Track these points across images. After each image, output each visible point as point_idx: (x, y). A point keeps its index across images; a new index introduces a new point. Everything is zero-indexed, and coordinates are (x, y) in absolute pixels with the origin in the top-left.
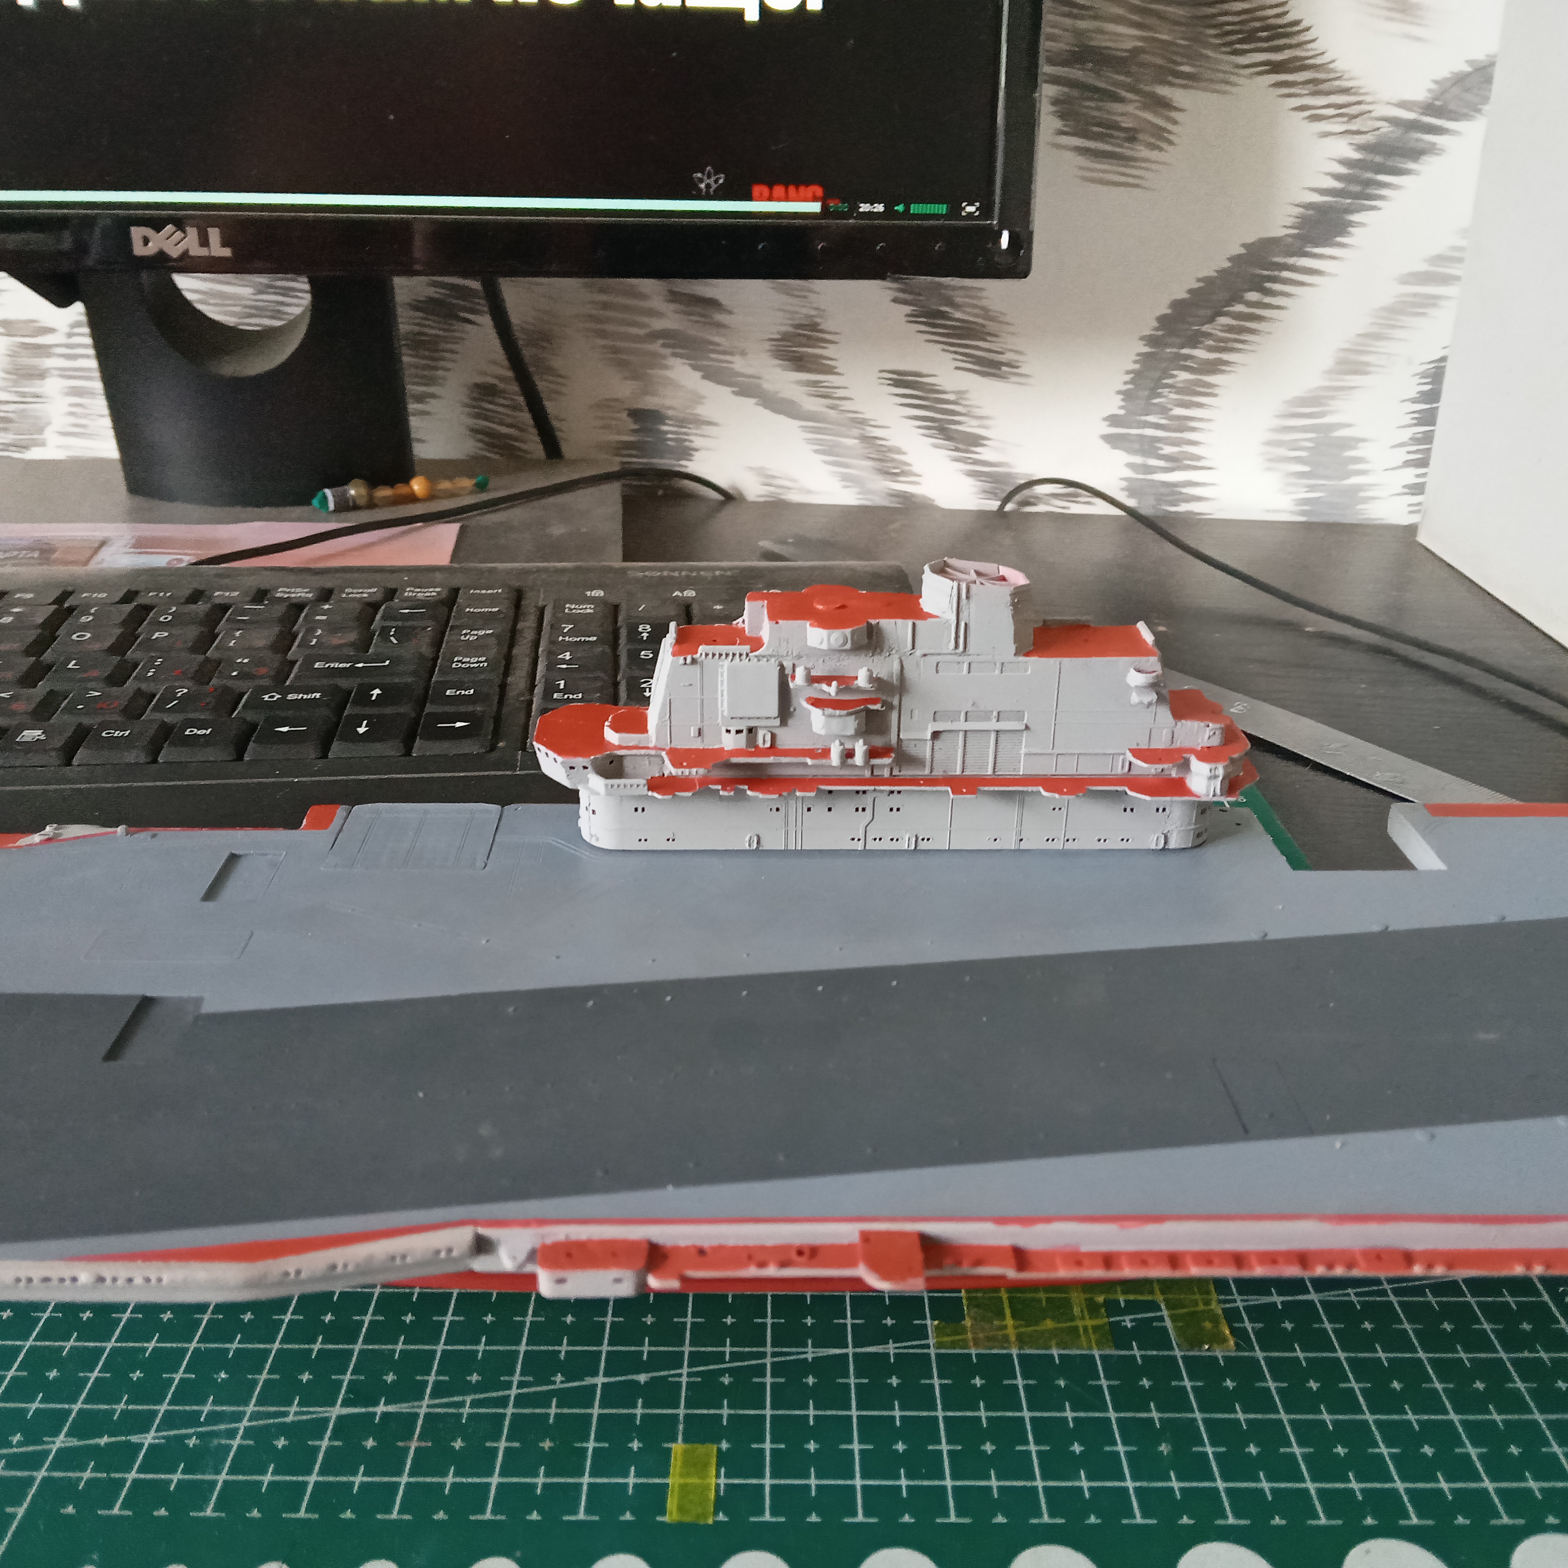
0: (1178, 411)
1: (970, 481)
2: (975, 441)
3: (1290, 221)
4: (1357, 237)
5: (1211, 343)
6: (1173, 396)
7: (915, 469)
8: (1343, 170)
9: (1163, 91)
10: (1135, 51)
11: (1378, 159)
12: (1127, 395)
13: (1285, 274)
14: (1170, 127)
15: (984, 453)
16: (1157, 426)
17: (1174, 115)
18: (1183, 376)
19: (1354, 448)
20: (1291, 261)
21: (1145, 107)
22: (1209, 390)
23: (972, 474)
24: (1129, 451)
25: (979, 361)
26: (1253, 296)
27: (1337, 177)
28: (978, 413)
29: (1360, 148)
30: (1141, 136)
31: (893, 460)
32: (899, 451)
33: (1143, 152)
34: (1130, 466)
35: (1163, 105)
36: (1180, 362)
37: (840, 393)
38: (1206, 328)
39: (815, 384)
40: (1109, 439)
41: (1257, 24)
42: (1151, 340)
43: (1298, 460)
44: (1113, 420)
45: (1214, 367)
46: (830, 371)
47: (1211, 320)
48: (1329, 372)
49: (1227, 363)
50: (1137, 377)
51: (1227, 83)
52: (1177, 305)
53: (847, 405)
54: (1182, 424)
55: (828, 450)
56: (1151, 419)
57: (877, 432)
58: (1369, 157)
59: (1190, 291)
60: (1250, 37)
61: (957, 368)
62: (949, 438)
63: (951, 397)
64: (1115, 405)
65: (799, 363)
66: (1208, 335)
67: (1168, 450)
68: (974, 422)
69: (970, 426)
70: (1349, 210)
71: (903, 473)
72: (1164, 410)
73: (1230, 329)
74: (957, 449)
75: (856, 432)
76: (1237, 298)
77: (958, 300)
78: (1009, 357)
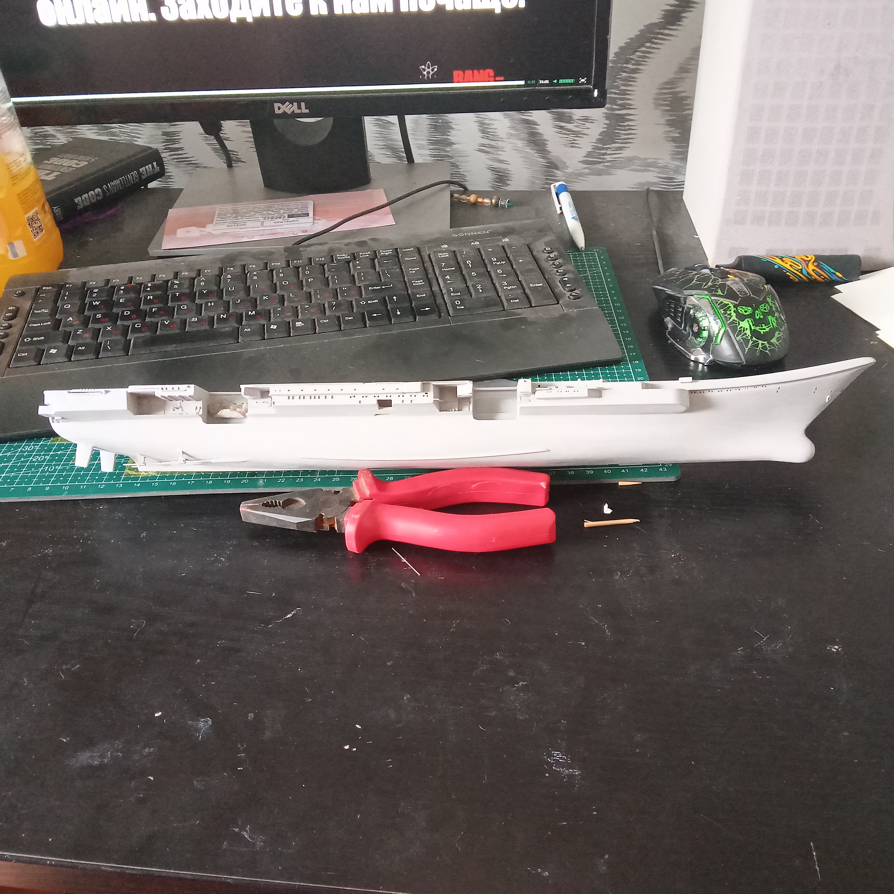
0: (623, 88)
3: (660, 17)
4: (684, 22)
5: (634, 62)
13: (661, 36)
19: (686, 100)
20: (663, 31)
22: (634, 79)
26: (648, 45)
36: (623, 69)
38: (632, 57)
43: (666, 105)
47: (634, 53)
48: (676, 72)
49: (640, 69)
52: (621, 48)
54: (625, 92)
59: (626, 43)
66: (632, 59)
70: (681, 12)
73: (641, 57)
76: (642, 45)
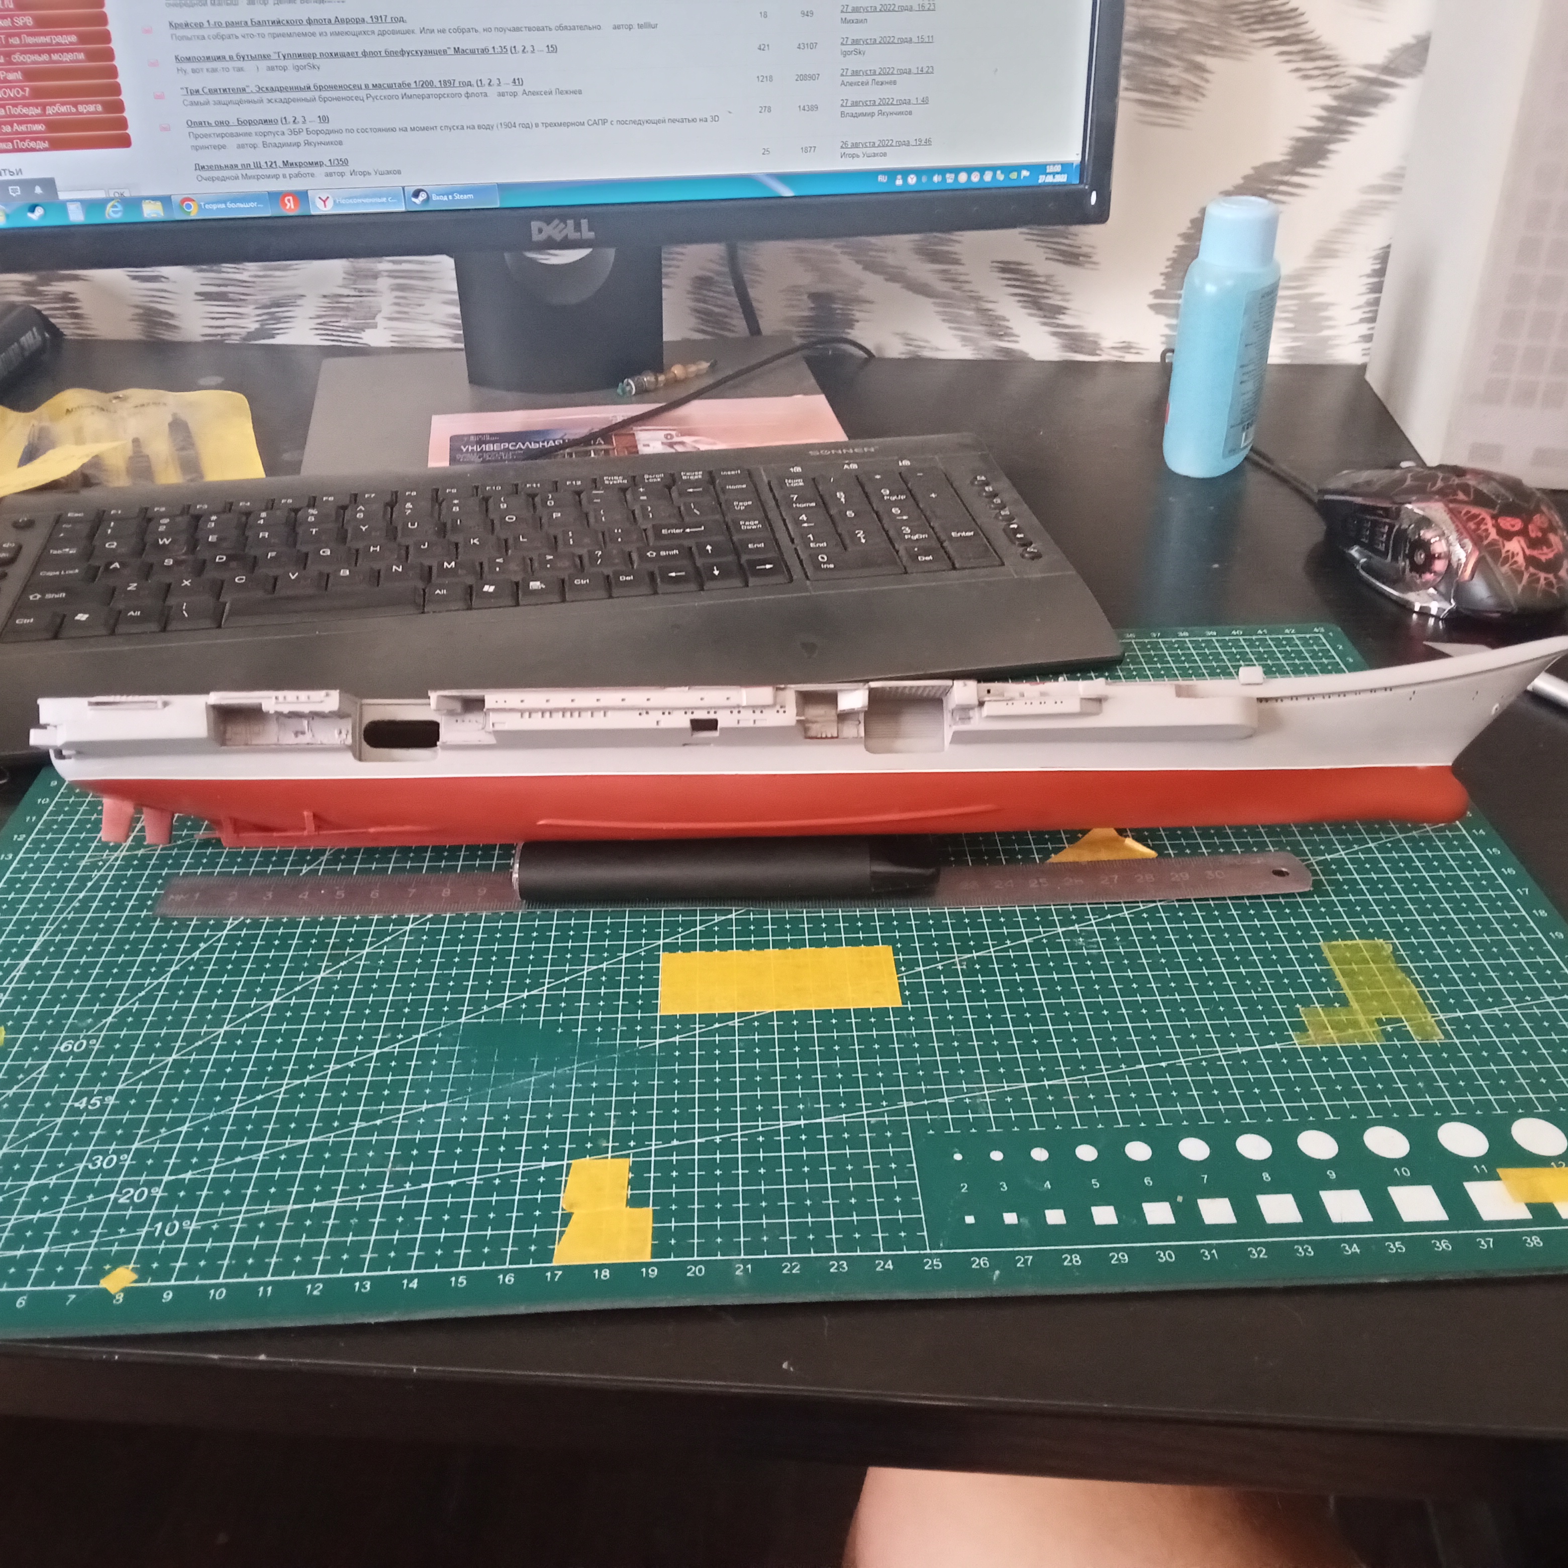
1: (1054, 339)
2: (1059, 310)
3: (1286, 150)
4: (1333, 161)
7: (1016, 331)
8: (1324, 113)
9: (1200, 59)
10: (1181, 31)
11: (1349, 105)
12: (1167, 276)
14: (1202, 84)
17: (1206, 75)
19: (1325, 310)
21: (1187, 70)
23: (1055, 334)
24: (1167, 315)
25: (1062, 253)
27: (1320, 118)
28: (1060, 289)
29: (1336, 97)
30: (1182, 91)
31: (999, 325)
32: (1004, 319)
33: (1183, 102)
34: (1169, 326)
35: (1199, 68)
37: (962, 278)
39: (946, 272)
40: (1154, 308)
41: (1267, 11)
42: (1186, 237)
43: (1287, 320)
44: (1157, 294)
46: (957, 262)
48: (1310, 256)
50: (1175, 262)
51: (1246, 53)
53: (967, 287)
55: (954, 320)
57: (989, 306)
58: (1343, 104)
60: (1262, 20)
61: (1047, 259)
62: (1040, 309)
63: (1042, 279)
64: (1158, 283)
65: (932, 257)
68: (1059, 297)
69: (1056, 300)
70: (1329, 142)
71: (1006, 334)
74: (1045, 317)
75: (973, 305)
78: (1085, 250)
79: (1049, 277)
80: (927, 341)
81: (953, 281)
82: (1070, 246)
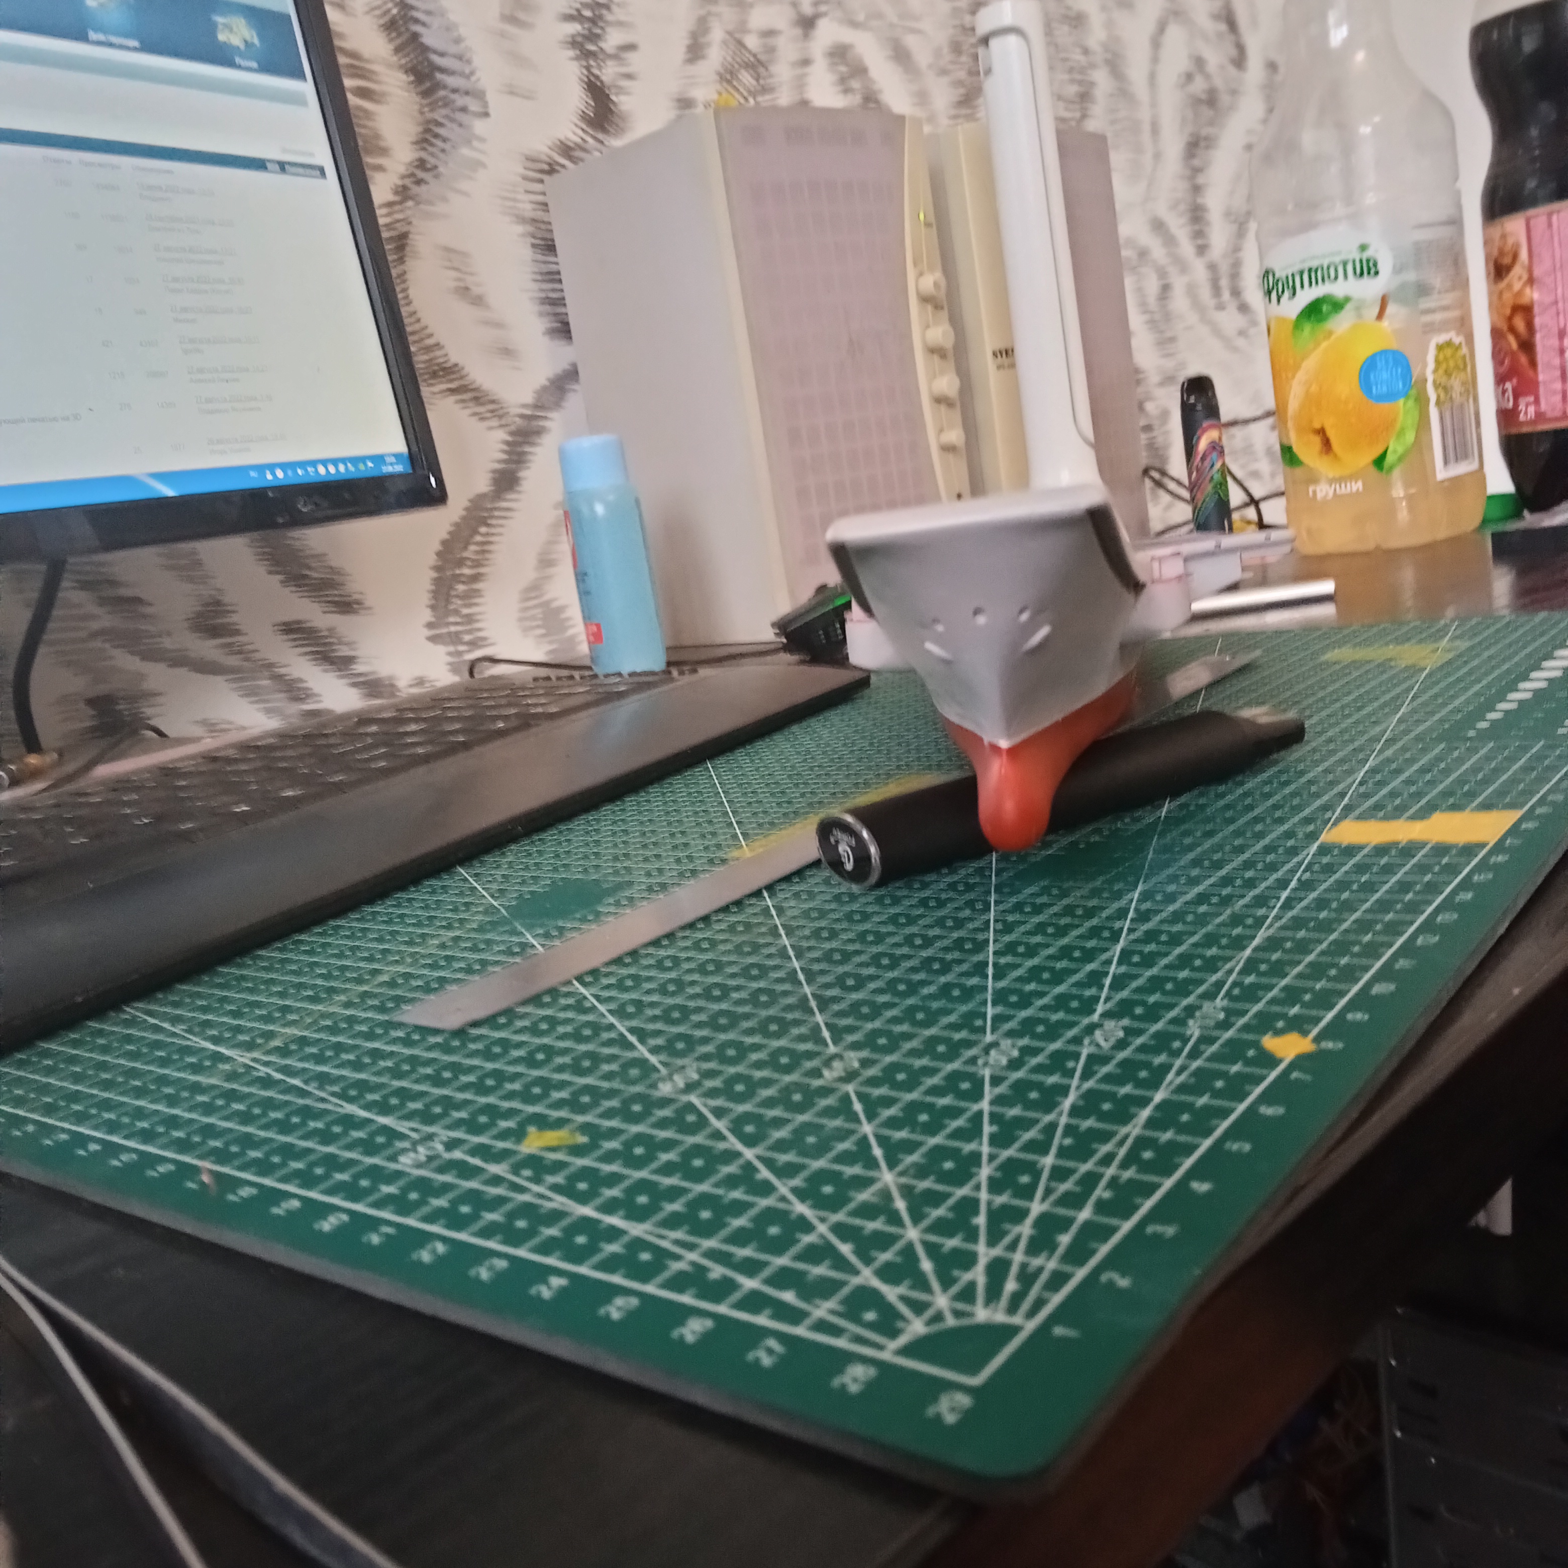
0: (465, 611)
2: (349, 660)
3: (488, 482)
4: (524, 486)
5: (470, 563)
6: (459, 602)
7: (316, 690)
8: (506, 448)
11: (520, 439)
12: (433, 607)
13: (496, 513)
15: (359, 668)
16: (457, 624)
18: (461, 588)
20: (497, 505)
22: (477, 593)
23: (354, 685)
24: (445, 644)
25: (336, 603)
26: (483, 530)
27: (504, 452)
28: (346, 640)
29: (510, 433)
31: (298, 688)
32: (301, 680)
34: (450, 654)
36: (457, 579)
37: (250, 647)
38: (464, 555)
39: (230, 645)
40: (432, 639)
41: (436, 368)
42: (437, 569)
43: (538, 627)
44: (430, 625)
45: (476, 578)
46: (237, 632)
47: (465, 548)
48: (536, 569)
49: (482, 574)
50: (435, 594)
52: (444, 543)
54: (470, 619)
55: (251, 693)
56: (452, 619)
57: (283, 671)
58: (515, 438)
59: (449, 533)
60: (435, 375)
61: (325, 612)
62: (332, 663)
63: (326, 634)
64: (427, 615)
65: (214, 632)
66: (467, 559)
67: (467, 638)
68: (345, 648)
69: (344, 651)
70: (516, 471)
71: (308, 696)
72: (456, 612)
73: (477, 552)
74: (340, 670)
75: (267, 674)
76: (475, 532)
77: (313, 565)
78: (356, 597)
79: (331, 630)
80: (231, 723)
81: (240, 652)
82: (341, 595)
